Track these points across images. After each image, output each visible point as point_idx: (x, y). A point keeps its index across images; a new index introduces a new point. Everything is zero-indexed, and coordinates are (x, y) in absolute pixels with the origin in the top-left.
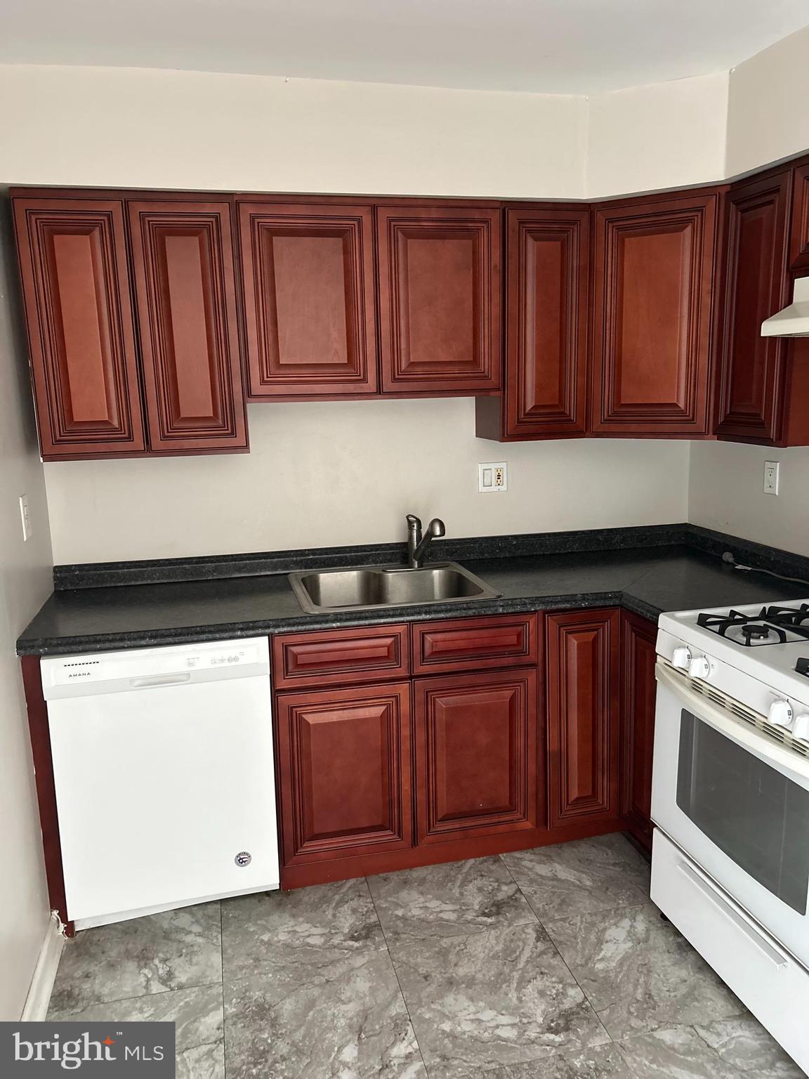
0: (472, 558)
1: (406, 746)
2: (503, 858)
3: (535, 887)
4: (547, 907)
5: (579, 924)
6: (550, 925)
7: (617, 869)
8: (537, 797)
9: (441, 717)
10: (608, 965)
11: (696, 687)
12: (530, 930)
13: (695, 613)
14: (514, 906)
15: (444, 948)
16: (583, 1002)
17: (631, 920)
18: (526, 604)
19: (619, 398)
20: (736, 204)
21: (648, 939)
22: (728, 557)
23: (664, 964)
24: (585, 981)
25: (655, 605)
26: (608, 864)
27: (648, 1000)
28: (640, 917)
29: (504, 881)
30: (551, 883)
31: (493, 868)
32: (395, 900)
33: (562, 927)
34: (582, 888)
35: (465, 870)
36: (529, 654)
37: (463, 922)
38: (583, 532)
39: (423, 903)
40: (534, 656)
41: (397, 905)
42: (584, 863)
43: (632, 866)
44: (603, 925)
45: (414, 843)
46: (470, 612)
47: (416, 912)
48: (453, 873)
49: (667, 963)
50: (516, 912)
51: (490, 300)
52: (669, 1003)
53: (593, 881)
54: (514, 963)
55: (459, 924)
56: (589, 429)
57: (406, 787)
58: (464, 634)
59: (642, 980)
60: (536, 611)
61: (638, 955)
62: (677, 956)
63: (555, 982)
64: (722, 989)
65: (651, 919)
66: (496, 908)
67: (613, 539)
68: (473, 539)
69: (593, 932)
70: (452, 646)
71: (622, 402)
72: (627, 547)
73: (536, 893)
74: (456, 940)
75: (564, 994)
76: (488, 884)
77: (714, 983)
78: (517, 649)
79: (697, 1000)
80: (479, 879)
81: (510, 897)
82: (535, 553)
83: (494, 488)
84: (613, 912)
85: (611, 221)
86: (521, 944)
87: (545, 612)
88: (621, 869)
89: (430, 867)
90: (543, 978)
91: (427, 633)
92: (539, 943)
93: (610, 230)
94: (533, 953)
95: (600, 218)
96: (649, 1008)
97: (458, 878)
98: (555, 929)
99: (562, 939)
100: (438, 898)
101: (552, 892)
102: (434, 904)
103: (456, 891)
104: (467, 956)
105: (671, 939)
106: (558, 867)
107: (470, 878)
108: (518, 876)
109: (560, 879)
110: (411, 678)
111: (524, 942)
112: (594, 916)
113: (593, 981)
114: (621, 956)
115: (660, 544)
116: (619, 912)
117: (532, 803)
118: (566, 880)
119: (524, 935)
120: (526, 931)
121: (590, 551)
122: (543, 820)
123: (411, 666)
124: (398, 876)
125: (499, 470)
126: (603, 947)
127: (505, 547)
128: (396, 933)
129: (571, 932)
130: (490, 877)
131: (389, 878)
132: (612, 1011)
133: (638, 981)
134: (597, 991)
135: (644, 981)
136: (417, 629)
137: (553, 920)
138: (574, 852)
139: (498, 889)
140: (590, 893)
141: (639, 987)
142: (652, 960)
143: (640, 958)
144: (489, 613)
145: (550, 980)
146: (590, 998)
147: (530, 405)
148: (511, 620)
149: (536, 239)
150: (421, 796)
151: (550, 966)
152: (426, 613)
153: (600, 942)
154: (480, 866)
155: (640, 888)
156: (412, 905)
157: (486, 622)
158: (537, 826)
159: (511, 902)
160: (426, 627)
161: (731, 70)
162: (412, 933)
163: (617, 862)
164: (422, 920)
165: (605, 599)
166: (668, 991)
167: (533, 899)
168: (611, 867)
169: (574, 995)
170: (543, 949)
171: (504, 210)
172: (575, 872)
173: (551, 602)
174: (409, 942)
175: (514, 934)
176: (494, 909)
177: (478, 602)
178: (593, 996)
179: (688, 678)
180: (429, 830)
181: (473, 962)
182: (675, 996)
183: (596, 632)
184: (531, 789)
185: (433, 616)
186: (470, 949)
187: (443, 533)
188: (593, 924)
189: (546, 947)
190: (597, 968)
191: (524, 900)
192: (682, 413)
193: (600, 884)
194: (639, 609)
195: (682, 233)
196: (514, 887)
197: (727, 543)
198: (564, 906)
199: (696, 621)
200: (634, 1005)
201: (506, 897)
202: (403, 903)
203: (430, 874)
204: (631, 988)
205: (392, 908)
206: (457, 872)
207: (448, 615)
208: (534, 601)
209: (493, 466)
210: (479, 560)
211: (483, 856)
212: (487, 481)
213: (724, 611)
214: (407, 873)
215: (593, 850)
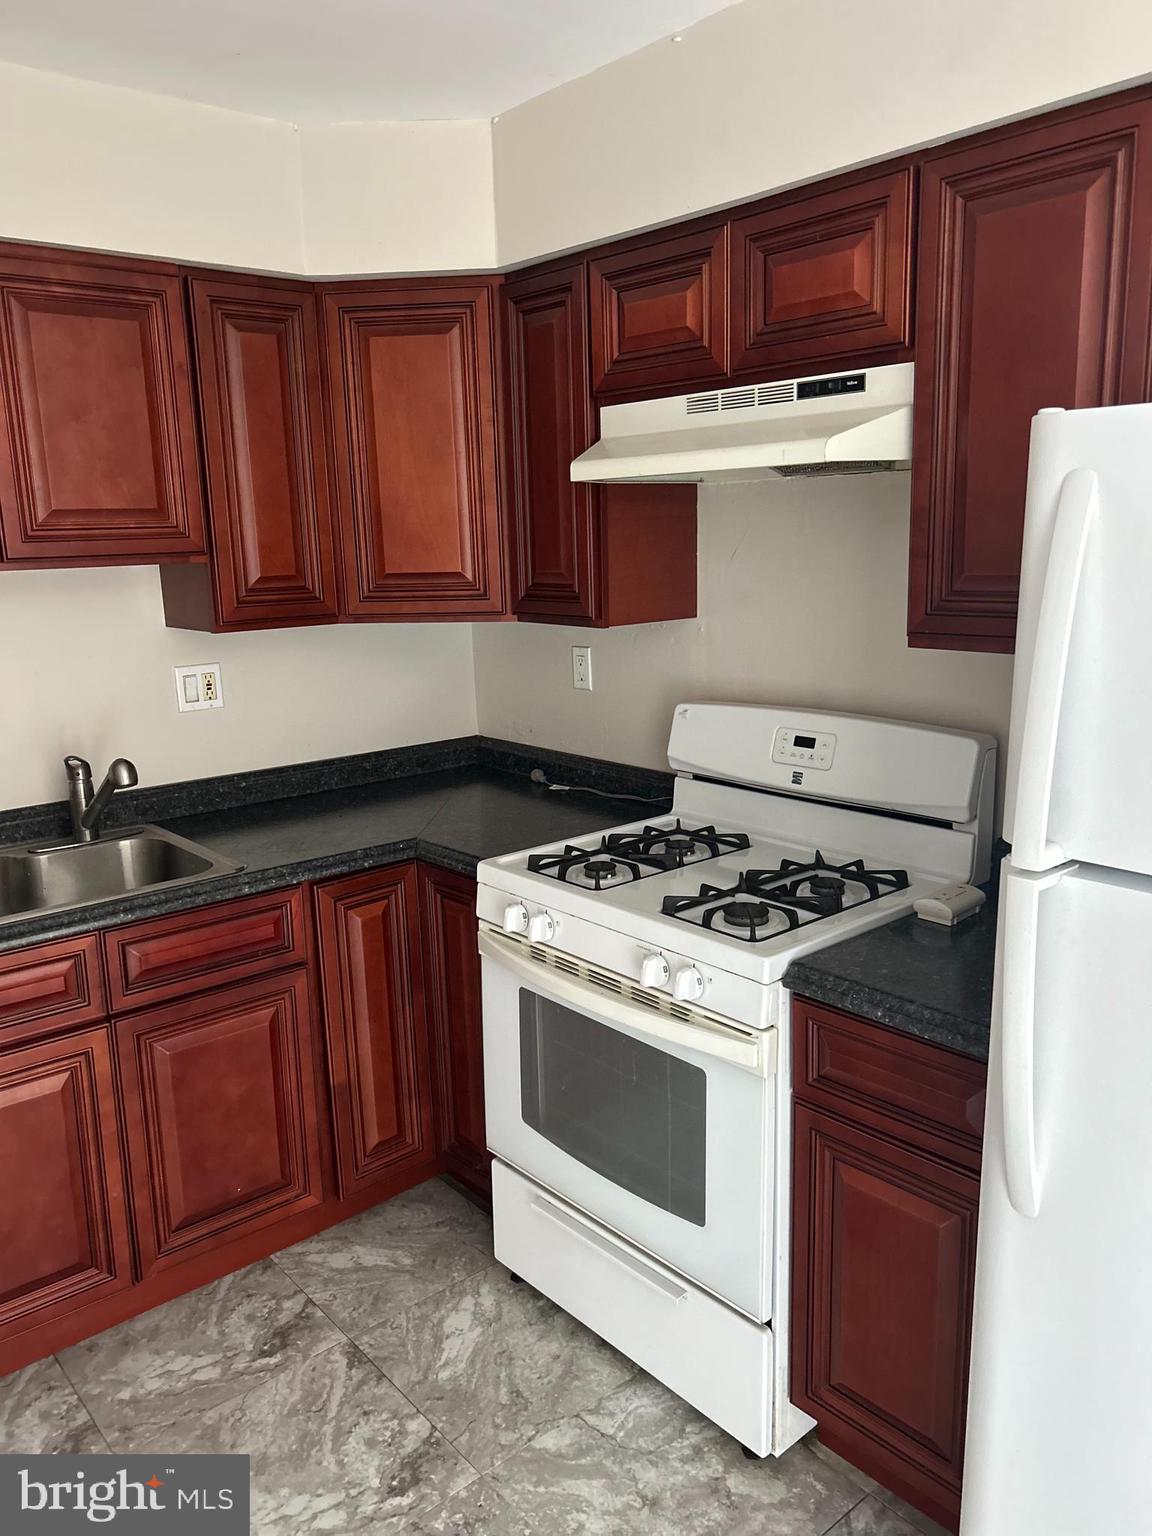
0: (178, 815)
1: (109, 1128)
2: (276, 1261)
3: (333, 1289)
4: (355, 1314)
5: (405, 1324)
6: (365, 1339)
7: (444, 1230)
8: (321, 1159)
9: (164, 1071)
10: (456, 1370)
11: (537, 955)
12: (336, 1356)
13: (524, 855)
14: (306, 1327)
15: (210, 1426)
16: (431, 1434)
17: (473, 1296)
18: (284, 875)
19: (382, 566)
20: (514, 302)
21: (501, 1315)
22: (537, 775)
23: (527, 1343)
24: (428, 1403)
25: (465, 851)
26: (429, 1226)
27: (515, 1399)
28: (485, 1289)
29: (284, 1293)
30: (355, 1276)
31: (264, 1279)
32: (113, 1377)
33: (382, 1335)
34: (399, 1271)
35: (221, 1294)
36: (293, 950)
37: (231, 1377)
38: (342, 760)
39: (161, 1366)
40: (302, 950)
41: (119, 1384)
42: (397, 1232)
43: (461, 1220)
44: (437, 1315)
45: (137, 1277)
46: (200, 900)
47: (154, 1385)
48: (202, 1306)
49: (531, 1340)
50: (312, 1334)
51: (177, 418)
52: (544, 1394)
53: (414, 1256)
54: (322, 1413)
55: (227, 1381)
56: (343, 612)
57: (115, 1192)
58: (191, 935)
59: (503, 1375)
60: (299, 884)
61: (493, 1342)
62: (542, 1327)
63: (386, 1420)
64: (604, 1351)
65: (500, 1286)
66: (280, 1339)
67: (384, 765)
68: (178, 785)
69: (426, 1329)
70: (173, 956)
71: (387, 572)
72: (403, 775)
73: (335, 1298)
74: (226, 1408)
75: (403, 1432)
76: (260, 1305)
77: (593, 1347)
78: (277, 944)
79: (577, 1377)
80: (245, 1301)
81: (298, 1316)
82: (275, 797)
83: (204, 704)
84: (448, 1293)
85: (347, 310)
86: (327, 1381)
87: (312, 883)
88: (448, 1228)
89: (164, 1307)
90: (368, 1420)
91: (128, 944)
92: (353, 1371)
93: (347, 324)
94: (347, 1388)
95: (331, 305)
96: (520, 1410)
97: (211, 1311)
98: (372, 1342)
99: (385, 1353)
100: (184, 1352)
101: (357, 1290)
102: (180, 1364)
103: (213, 1333)
104: (249, 1427)
105: (529, 1306)
106: (359, 1250)
107: (230, 1305)
108: (303, 1281)
109: (366, 1267)
110: (108, 1018)
111: (331, 1377)
112: (423, 1306)
113: (438, 1399)
114: (471, 1350)
115: (447, 767)
116: (457, 1289)
117: (315, 1169)
118: (376, 1265)
119: (329, 1367)
120: (332, 1358)
121: (354, 786)
122: (333, 1188)
123: (107, 1000)
124: (111, 1336)
125: (208, 676)
126: (443, 1346)
127: (230, 793)
128: (125, 1429)
129: (395, 1339)
130: (263, 1295)
131: (97, 1344)
132: (472, 1432)
133: (499, 1377)
134: (446, 1411)
135: (507, 1375)
136: (113, 940)
137: (368, 1330)
138: (379, 1222)
139: (276, 1309)
140: (412, 1274)
141: (502, 1386)
142: (511, 1342)
143: (496, 1345)
144: (228, 897)
145: (379, 1419)
146: (439, 1426)
147: (254, 575)
148: (262, 902)
149: (238, 328)
150: (142, 1202)
151: (375, 1399)
152: (125, 911)
153: (438, 1341)
154: (243, 1282)
155: (477, 1248)
156: (143, 1376)
157: (225, 911)
158: (325, 1198)
159: (302, 1323)
160: (128, 934)
161: (493, 119)
162: (152, 1420)
163: (440, 1220)
164: (166, 1395)
165: (396, 851)
166: (539, 1378)
167: (333, 1308)
168: (434, 1230)
169: (418, 1427)
170: (360, 1377)
171: (185, 280)
172: (386, 1251)
173: (321, 866)
174: (150, 1437)
175: (314, 1370)
176: (277, 1341)
177: (210, 881)
178: (443, 1422)
179: (526, 945)
180: (159, 1248)
181: (260, 1432)
182: (550, 1382)
183: (386, 901)
184: (312, 1147)
185: (138, 914)
186: (252, 1415)
187: (134, 780)
188: (425, 1318)
189: (365, 1372)
190: (442, 1378)
191: (319, 1314)
192: (471, 586)
193: (423, 1258)
194: (446, 860)
195: (448, 336)
196: (301, 1298)
197: (534, 757)
198: (380, 1305)
199: (526, 866)
200: (499, 1414)
201: (292, 1316)
202: (127, 1376)
203: (165, 1317)
204: (491, 1390)
205: (111, 1391)
206: (209, 1301)
207: (164, 909)
208: (295, 868)
209: (200, 670)
210: (190, 816)
211: (244, 1267)
212: (191, 694)
213: (556, 848)
214: (125, 1328)
215: (406, 1212)
